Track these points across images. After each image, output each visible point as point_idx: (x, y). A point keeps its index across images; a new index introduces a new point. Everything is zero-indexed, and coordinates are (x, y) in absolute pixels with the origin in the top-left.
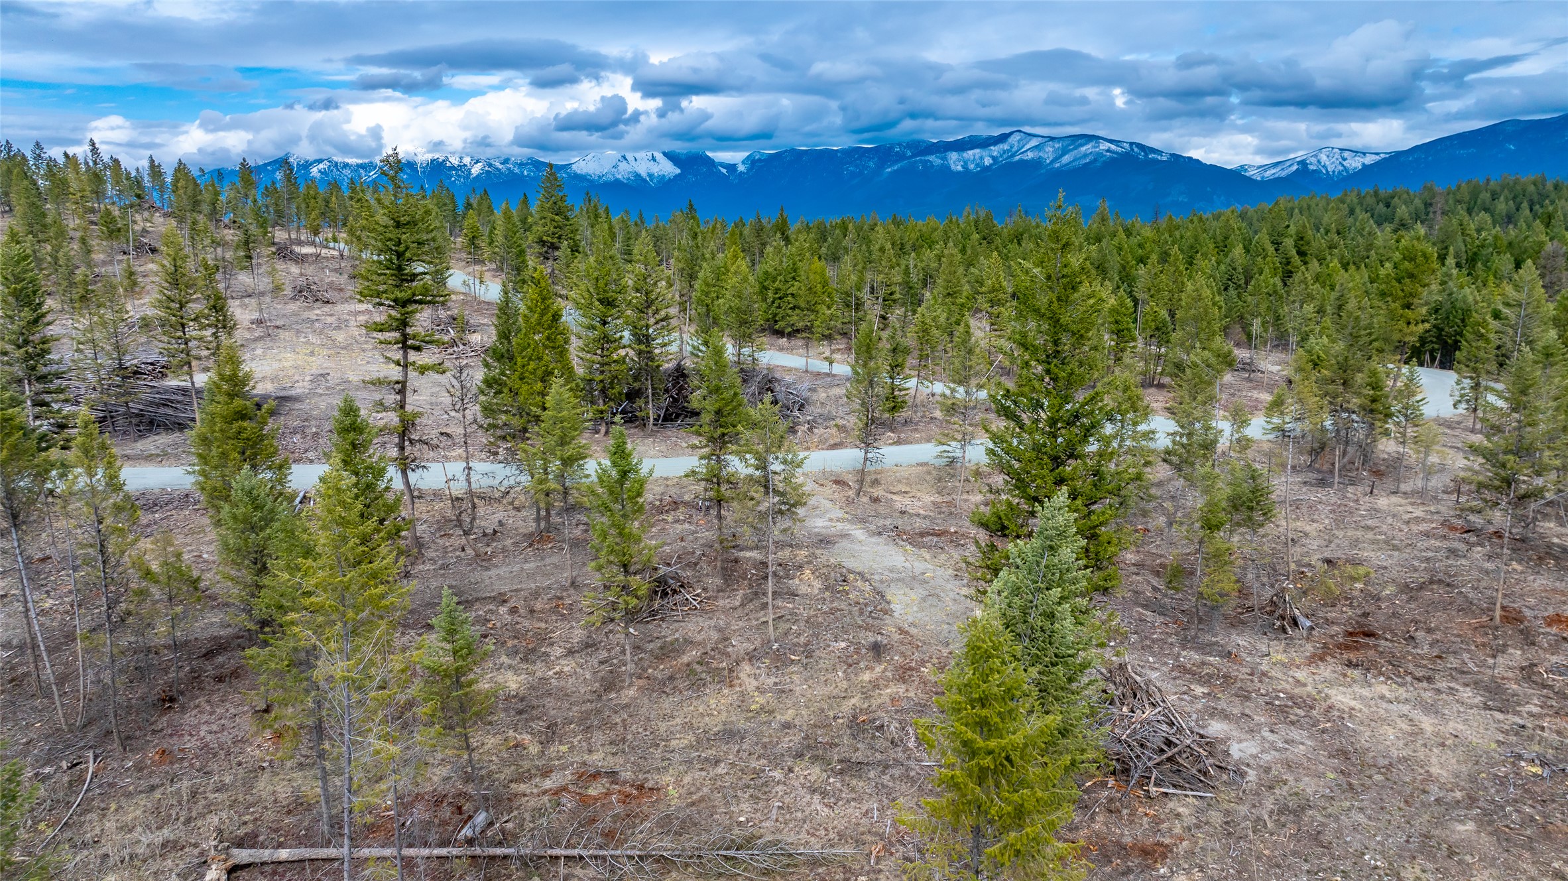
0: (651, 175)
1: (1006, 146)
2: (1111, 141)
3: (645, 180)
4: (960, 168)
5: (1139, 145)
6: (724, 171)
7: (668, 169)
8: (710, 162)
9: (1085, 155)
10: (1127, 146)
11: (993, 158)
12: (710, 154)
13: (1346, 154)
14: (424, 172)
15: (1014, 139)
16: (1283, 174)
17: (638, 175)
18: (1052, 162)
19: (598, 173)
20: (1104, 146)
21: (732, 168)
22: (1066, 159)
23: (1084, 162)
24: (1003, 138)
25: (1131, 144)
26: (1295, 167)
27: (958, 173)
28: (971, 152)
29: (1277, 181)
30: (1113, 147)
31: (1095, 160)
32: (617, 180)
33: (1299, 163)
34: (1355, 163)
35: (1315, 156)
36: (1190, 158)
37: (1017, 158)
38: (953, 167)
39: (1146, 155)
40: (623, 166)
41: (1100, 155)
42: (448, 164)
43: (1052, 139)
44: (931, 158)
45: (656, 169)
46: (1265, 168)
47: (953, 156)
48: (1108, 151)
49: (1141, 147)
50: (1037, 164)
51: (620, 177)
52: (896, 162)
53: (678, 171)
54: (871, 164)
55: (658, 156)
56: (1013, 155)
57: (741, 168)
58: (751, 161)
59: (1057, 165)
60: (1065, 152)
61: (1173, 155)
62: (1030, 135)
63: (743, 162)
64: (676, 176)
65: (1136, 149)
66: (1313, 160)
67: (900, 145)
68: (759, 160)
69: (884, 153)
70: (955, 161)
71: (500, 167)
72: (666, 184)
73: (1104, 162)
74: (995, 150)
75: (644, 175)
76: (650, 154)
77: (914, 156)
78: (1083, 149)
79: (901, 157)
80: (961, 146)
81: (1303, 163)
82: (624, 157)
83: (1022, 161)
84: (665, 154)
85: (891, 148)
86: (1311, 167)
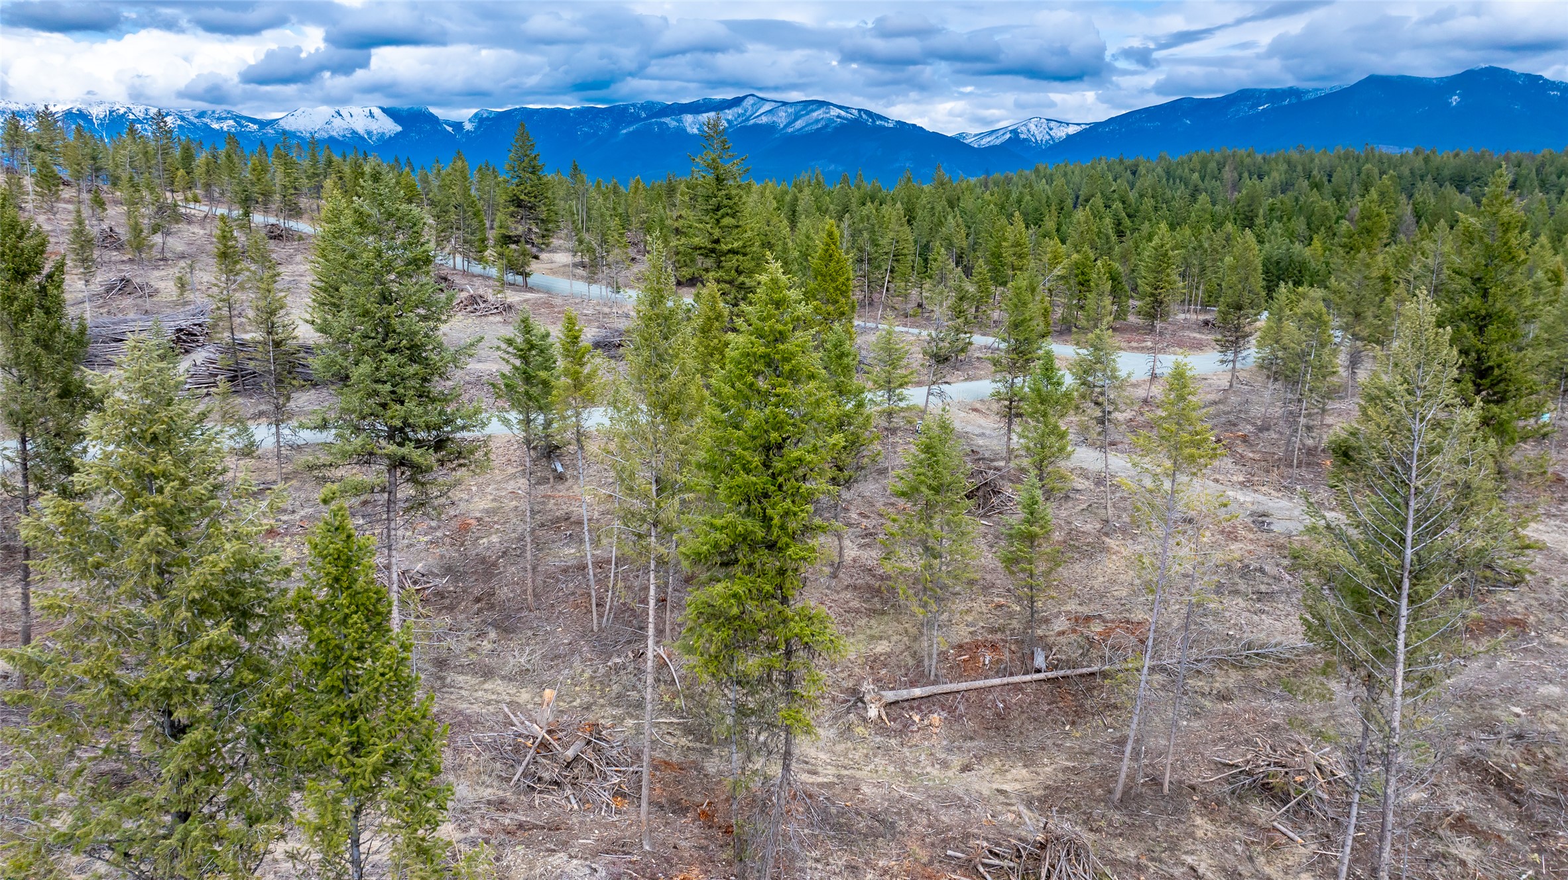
0: (369, 133)
1: (740, 110)
2: (840, 107)
3: (362, 138)
4: (695, 131)
5: (866, 112)
6: (450, 129)
7: (390, 127)
8: (433, 119)
9: (817, 121)
10: (856, 112)
11: (729, 121)
12: (434, 110)
13: (1052, 124)
14: (101, 125)
15: (750, 101)
16: (998, 142)
17: (354, 132)
18: (786, 126)
19: (309, 129)
20: (835, 112)
21: (458, 126)
22: (799, 124)
23: (814, 127)
24: (737, 102)
25: (860, 110)
26: (1008, 136)
27: (695, 136)
28: (705, 115)
29: (992, 149)
30: (843, 113)
31: (826, 126)
32: (331, 138)
33: (1011, 132)
34: (1060, 133)
35: (1025, 125)
36: (914, 126)
37: (752, 122)
38: (689, 129)
39: (874, 121)
40: (337, 122)
41: (831, 120)
42: (131, 117)
43: (784, 104)
44: (667, 120)
45: (375, 127)
46: (981, 136)
47: (688, 119)
48: (838, 117)
49: (870, 114)
50: (771, 128)
51: (334, 134)
52: (630, 124)
53: (399, 129)
54: (605, 125)
55: (377, 112)
56: (748, 119)
57: (468, 126)
58: (479, 120)
59: (790, 130)
60: (797, 117)
61: (898, 122)
62: (762, 99)
63: (470, 120)
64: (397, 134)
65: (864, 116)
66: (1023, 129)
67: (634, 105)
68: (487, 118)
69: (620, 114)
70: (692, 124)
71: (195, 121)
72: (386, 143)
73: (835, 128)
74: (730, 114)
75: (361, 131)
76: (367, 110)
77: (649, 117)
78: (815, 114)
79: (636, 118)
80: (695, 108)
81: (1015, 132)
82: (338, 113)
83: (756, 125)
84: (384, 110)
85: (626, 108)
86: (1022, 136)
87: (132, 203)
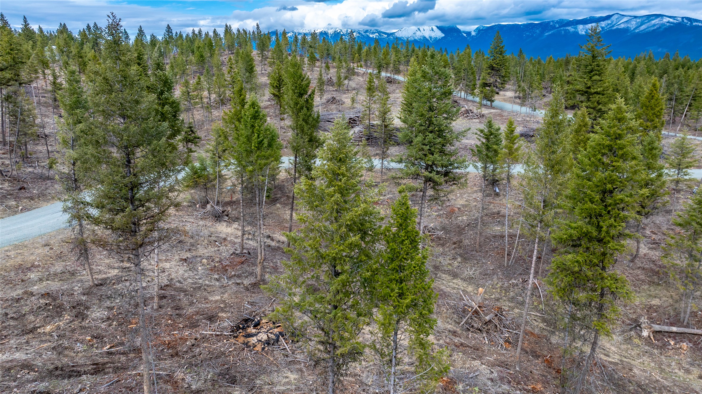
0: (431, 37)
1: (609, 22)
2: (670, 17)
3: (427, 40)
4: (584, 33)
6: (465, 35)
7: (439, 34)
8: (458, 31)
9: (654, 25)
10: (680, 19)
11: (602, 28)
12: (459, 27)
14: (331, 37)
15: (614, 18)
17: (425, 37)
18: (634, 29)
19: (406, 36)
20: (666, 20)
21: (469, 33)
22: (643, 27)
23: (653, 28)
24: (608, 17)
25: (683, 18)
27: (583, 35)
28: (590, 25)
30: (671, 20)
31: (660, 28)
32: (415, 40)
37: (615, 28)
38: (580, 32)
39: (692, 23)
40: (418, 33)
41: (663, 24)
42: (342, 33)
43: (636, 17)
44: (569, 28)
45: (433, 35)
47: (580, 27)
48: (668, 22)
49: (689, 19)
50: (626, 30)
51: (416, 38)
52: (550, 30)
53: (443, 35)
54: (538, 31)
55: (435, 28)
56: (613, 26)
57: (473, 34)
58: (478, 30)
59: (637, 31)
60: (642, 24)
62: (623, 15)
63: (474, 31)
64: (442, 38)
65: (685, 21)
67: (553, 21)
68: (482, 30)
69: (545, 26)
70: (581, 29)
71: (364, 34)
72: (438, 42)
73: (665, 28)
74: (603, 24)
75: (427, 37)
76: (431, 28)
77: (560, 27)
78: (653, 22)
79: (554, 27)
80: (584, 22)
82: (419, 29)
83: (617, 29)
84: (438, 27)
85: (549, 22)
87: (339, 68)
